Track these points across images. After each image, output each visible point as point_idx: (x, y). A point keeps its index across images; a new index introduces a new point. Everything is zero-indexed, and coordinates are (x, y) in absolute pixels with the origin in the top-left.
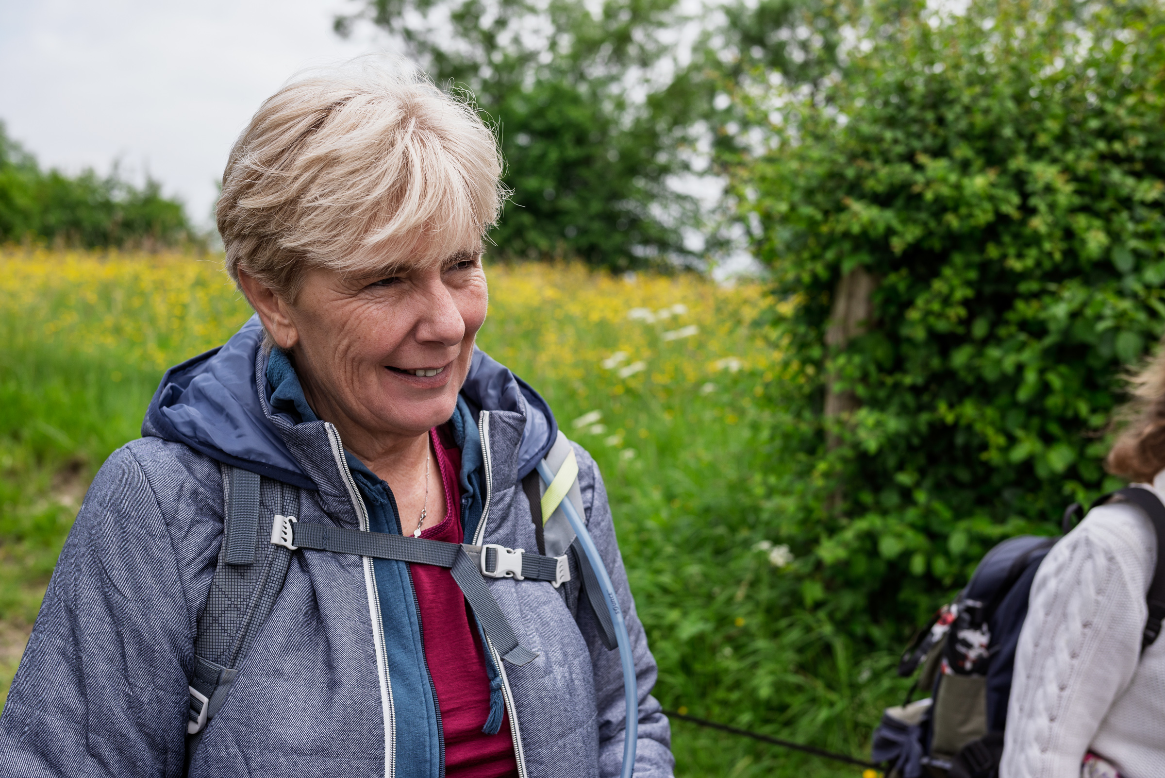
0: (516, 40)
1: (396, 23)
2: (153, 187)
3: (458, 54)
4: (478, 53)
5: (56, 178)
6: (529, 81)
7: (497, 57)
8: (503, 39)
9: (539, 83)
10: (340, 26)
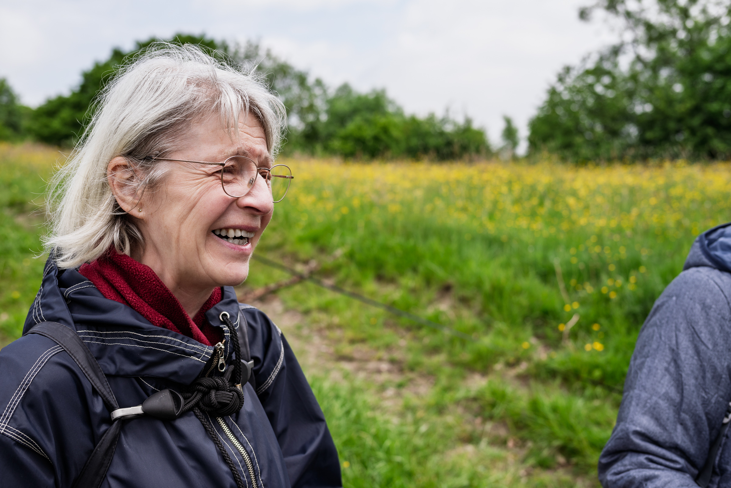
0: (704, 11)
1: (620, 8)
2: (469, 121)
3: (662, 24)
4: (677, 23)
5: (414, 120)
6: (713, 37)
7: (690, 24)
8: (695, 11)
9: (720, 38)
10: (583, 14)
